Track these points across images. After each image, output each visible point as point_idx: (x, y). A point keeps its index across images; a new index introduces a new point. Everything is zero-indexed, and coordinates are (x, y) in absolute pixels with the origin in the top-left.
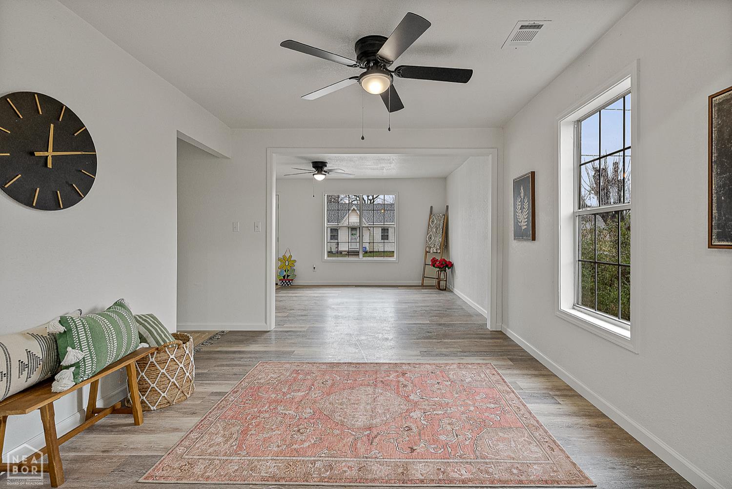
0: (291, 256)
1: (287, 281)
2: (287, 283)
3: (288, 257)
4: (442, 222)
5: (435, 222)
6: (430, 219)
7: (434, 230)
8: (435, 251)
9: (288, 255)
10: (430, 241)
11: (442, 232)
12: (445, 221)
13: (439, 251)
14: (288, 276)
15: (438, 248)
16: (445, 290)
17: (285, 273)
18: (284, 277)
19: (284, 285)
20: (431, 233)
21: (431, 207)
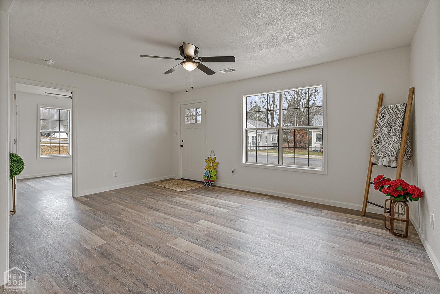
0: (215, 158)
1: (209, 182)
2: (209, 183)
3: (213, 158)
4: (401, 115)
5: (388, 116)
6: (378, 114)
7: (385, 130)
8: (386, 163)
9: (213, 157)
10: (377, 147)
11: (401, 134)
12: (407, 115)
13: (394, 164)
14: (211, 177)
15: (392, 158)
16: (406, 236)
17: (209, 174)
18: (208, 177)
19: (206, 185)
20: (379, 135)
21: (382, 96)
